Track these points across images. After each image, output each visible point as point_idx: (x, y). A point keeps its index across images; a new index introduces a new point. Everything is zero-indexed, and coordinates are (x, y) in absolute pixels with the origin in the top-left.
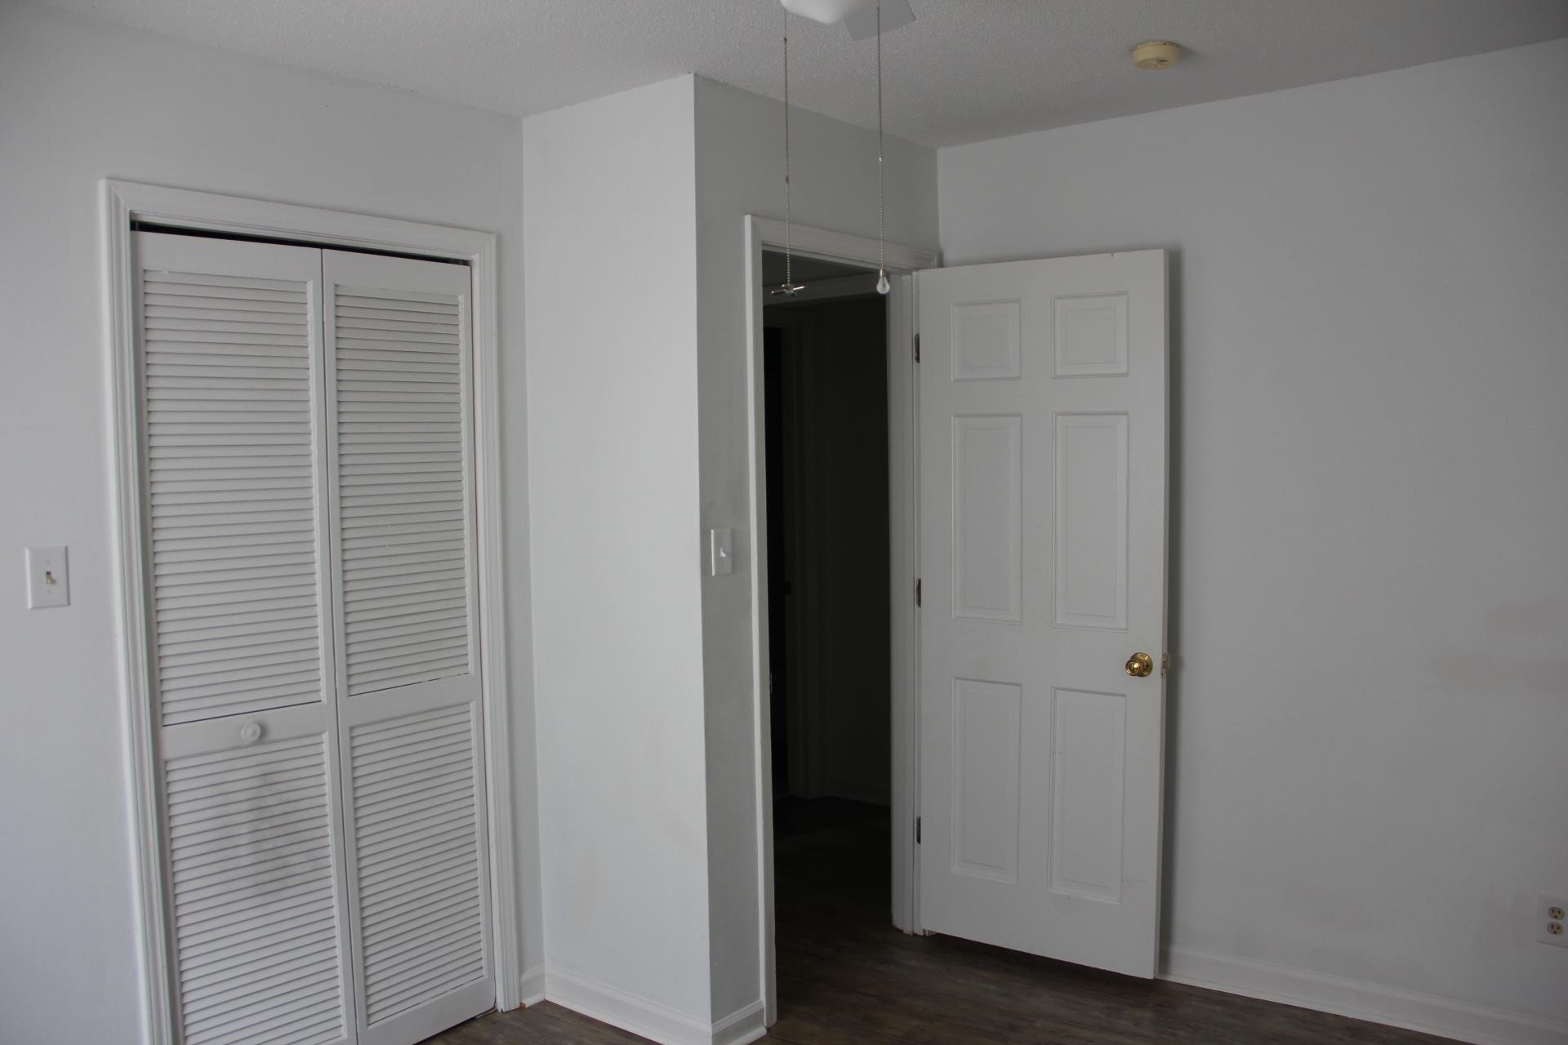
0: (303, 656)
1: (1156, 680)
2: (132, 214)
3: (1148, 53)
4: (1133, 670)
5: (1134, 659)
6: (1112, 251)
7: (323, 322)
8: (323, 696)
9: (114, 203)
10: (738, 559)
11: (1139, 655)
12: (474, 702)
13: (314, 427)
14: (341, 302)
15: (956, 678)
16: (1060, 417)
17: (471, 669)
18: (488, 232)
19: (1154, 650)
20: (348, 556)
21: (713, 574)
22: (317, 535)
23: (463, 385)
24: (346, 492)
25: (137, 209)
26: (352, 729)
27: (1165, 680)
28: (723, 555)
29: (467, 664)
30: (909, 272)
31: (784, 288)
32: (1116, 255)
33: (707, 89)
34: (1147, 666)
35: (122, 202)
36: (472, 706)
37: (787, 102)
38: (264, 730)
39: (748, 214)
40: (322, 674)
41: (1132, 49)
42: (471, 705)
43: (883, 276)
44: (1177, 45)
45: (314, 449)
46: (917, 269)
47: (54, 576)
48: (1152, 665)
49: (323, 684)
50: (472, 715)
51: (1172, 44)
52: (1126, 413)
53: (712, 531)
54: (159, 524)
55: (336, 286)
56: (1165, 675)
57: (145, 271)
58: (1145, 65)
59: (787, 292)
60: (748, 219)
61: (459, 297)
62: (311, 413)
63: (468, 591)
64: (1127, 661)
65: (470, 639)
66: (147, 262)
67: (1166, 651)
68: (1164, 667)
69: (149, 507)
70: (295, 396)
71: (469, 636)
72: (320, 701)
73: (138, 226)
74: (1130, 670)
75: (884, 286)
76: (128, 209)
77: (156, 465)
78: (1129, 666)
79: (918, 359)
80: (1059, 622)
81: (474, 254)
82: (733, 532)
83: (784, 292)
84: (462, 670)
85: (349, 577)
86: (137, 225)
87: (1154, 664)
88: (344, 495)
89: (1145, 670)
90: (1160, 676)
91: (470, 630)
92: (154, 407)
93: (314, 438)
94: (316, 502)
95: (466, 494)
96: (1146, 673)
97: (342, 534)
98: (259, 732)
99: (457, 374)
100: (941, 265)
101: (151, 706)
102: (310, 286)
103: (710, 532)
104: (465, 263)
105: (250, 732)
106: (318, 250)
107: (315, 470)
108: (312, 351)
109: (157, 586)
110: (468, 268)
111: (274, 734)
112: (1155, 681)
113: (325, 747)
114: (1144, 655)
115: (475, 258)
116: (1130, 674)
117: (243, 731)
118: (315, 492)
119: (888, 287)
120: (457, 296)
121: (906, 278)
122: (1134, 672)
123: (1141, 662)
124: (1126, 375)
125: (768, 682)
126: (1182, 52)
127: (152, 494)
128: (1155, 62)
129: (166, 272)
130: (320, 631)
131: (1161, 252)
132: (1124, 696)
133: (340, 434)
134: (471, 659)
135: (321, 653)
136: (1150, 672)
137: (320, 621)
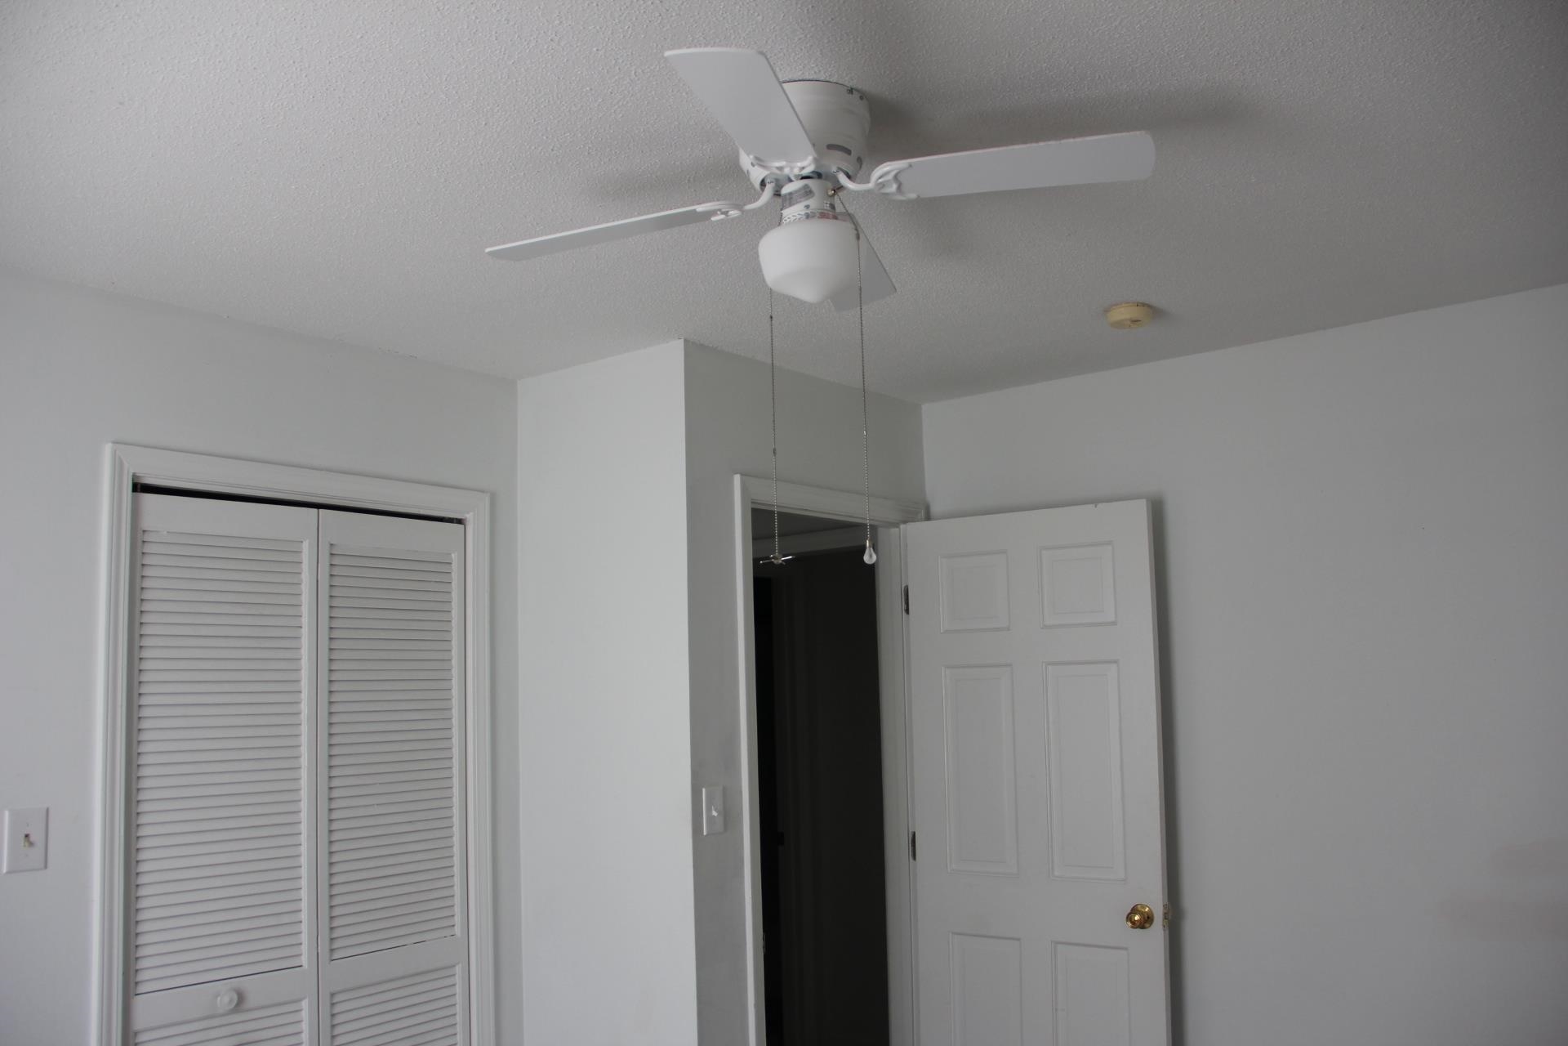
0: (286, 919)
1: (1158, 930)
2: (134, 476)
3: (1122, 314)
4: (1133, 923)
5: (1134, 911)
6: (1095, 501)
7: (317, 581)
8: (304, 960)
9: (118, 466)
10: (729, 817)
11: (1139, 906)
12: (460, 965)
13: (305, 685)
14: (336, 561)
15: (954, 933)
16: (1050, 667)
17: (457, 930)
18: (483, 491)
19: (1156, 903)
20: (335, 815)
21: (705, 834)
22: (304, 794)
23: (454, 643)
24: (335, 751)
25: (140, 472)
26: (332, 995)
27: (1167, 932)
28: (715, 813)
29: (453, 926)
30: (896, 525)
31: (773, 558)
32: (1100, 505)
33: (697, 355)
34: (1148, 918)
35: (126, 465)
36: (458, 969)
37: (773, 363)
38: (241, 997)
39: (737, 473)
40: (304, 938)
41: (1107, 311)
42: (457, 967)
43: (870, 546)
44: (1149, 306)
45: (304, 708)
46: (905, 522)
47: (32, 838)
48: (1153, 916)
49: (304, 949)
50: (458, 979)
51: (1144, 305)
52: (1115, 662)
53: (704, 790)
54: (144, 784)
55: (332, 545)
56: (1167, 928)
57: (144, 531)
58: (1119, 325)
59: (775, 562)
60: (737, 479)
61: (453, 555)
62: (303, 671)
63: (456, 850)
64: (1127, 914)
65: (457, 900)
66: (148, 522)
67: (1166, 902)
68: (1165, 918)
69: (134, 766)
70: (288, 654)
71: (456, 897)
72: (301, 966)
73: (140, 488)
74: (1131, 922)
75: (871, 556)
76: (132, 471)
77: (145, 724)
78: (1129, 918)
79: (907, 611)
80: (1056, 873)
81: (468, 513)
82: (725, 790)
83: (772, 562)
84: (448, 932)
85: (335, 837)
86: (139, 486)
87: (1155, 916)
88: (332, 753)
89: (1146, 922)
90: (1161, 927)
91: (457, 890)
92: (145, 665)
93: (304, 696)
94: (304, 761)
95: (456, 752)
96: (1147, 925)
97: (329, 793)
98: (235, 997)
99: (450, 631)
100: (928, 518)
101: (124, 973)
102: (305, 546)
103: (702, 791)
104: (459, 521)
105: (226, 999)
106: (316, 510)
107: (304, 729)
108: (306, 610)
109: (138, 847)
110: (461, 526)
111: (252, 1000)
112: (1157, 932)
113: (305, 1015)
114: (1144, 907)
115: (469, 517)
116: (1132, 927)
117: (219, 998)
118: (304, 751)
119: (874, 557)
120: (450, 554)
121: (894, 530)
122: (1134, 925)
123: (1141, 914)
124: (1114, 623)
125: (761, 943)
126: (1154, 312)
127: (139, 754)
128: (1129, 323)
129: (165, 532)
130: (304, 894)
131: (1144, 501)
132: (1126, 949)
133: (330, 692)
134: (458, 920)
135: (304, 916)
136: (1151, 924)
137: (304, 883)
